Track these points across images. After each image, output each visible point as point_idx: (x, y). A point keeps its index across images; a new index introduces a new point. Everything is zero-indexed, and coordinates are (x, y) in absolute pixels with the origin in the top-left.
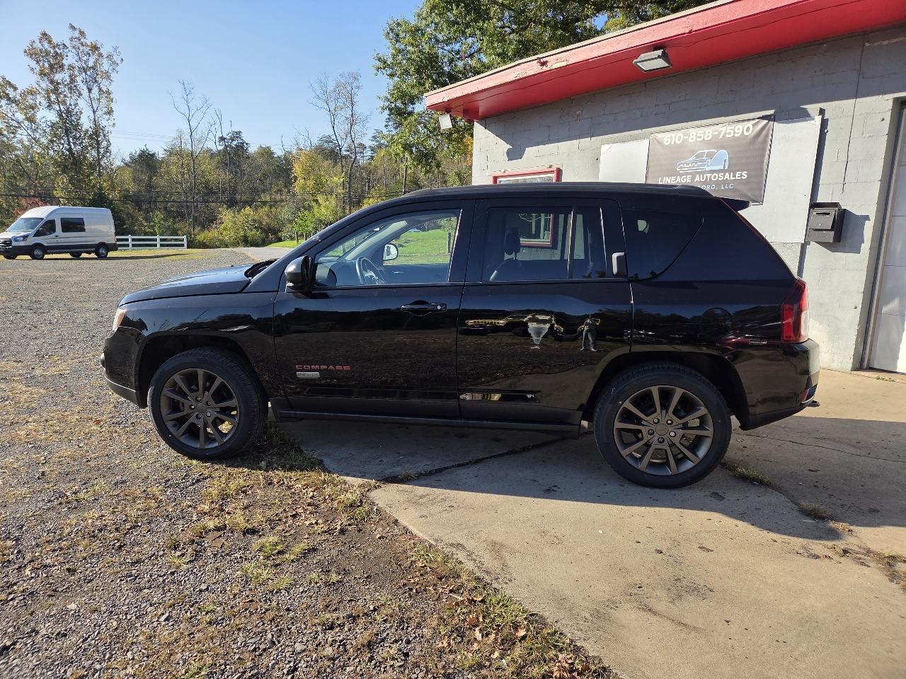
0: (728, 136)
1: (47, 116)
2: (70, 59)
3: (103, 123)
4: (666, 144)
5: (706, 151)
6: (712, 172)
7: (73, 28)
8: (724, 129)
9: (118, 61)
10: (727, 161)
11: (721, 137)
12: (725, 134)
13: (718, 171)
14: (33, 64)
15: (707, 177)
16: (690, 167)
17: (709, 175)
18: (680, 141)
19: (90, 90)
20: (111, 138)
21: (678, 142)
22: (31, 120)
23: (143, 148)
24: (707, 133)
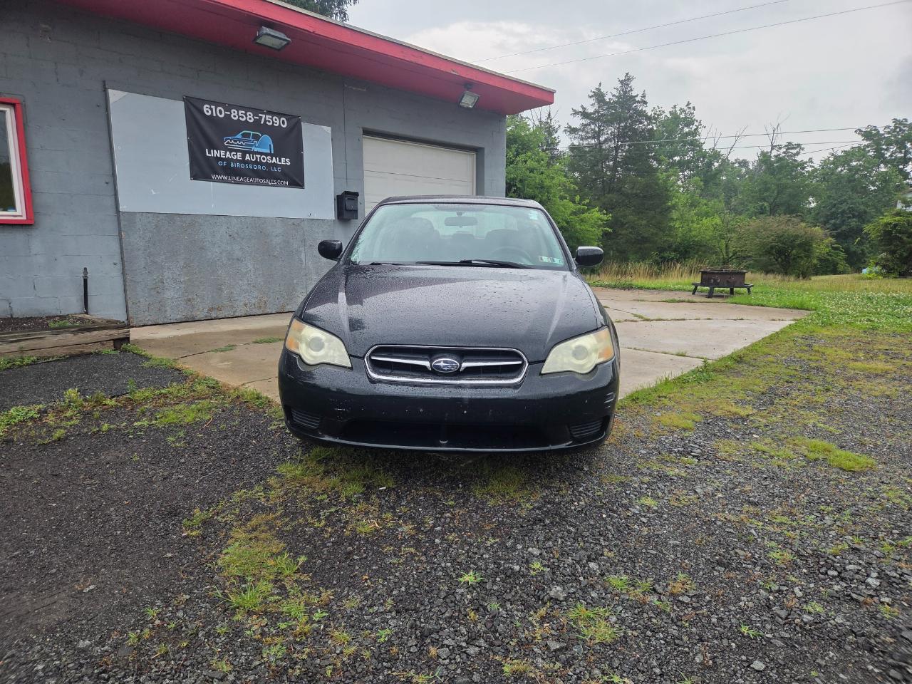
0: (267, 123)
4: (209, 114)
5: (252, 133)
6: (261, 154)
8: (264, 116)
10: (272, 146)
11: (262, 122)
12: (265, 121)
13: (266, 155)
15: (257, 158)
16: (238, 144)
17: (258, 156)
18: (222, 116)
21: (220, 116)
24: (248, 113)
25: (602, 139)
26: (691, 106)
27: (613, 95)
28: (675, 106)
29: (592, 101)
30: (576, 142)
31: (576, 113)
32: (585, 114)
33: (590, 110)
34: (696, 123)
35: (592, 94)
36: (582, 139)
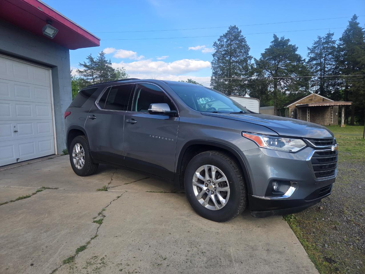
25: (95, 76)
26: (123, 68)
27: (97, 59)
28: (118, 68)
29: (88, 61)
30: (82, 77)
31: (81, 65)
32: (85, 66)
33: (88, 64)
34: (126, 75)
35: (87, 58)
36: (85, 76)
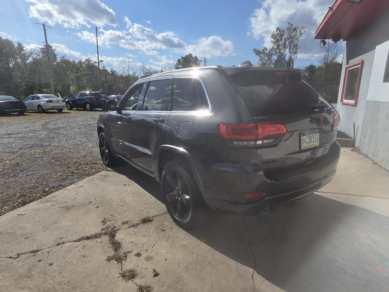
1: (275, 57)
2: (285, 36)
3: (293, 57)
7: (289, 24)
9: (303, 32)
14: (273, 40)
19: (290, 46)
20: (295, 63)
22: (270, 59)
23: (311, 64)
